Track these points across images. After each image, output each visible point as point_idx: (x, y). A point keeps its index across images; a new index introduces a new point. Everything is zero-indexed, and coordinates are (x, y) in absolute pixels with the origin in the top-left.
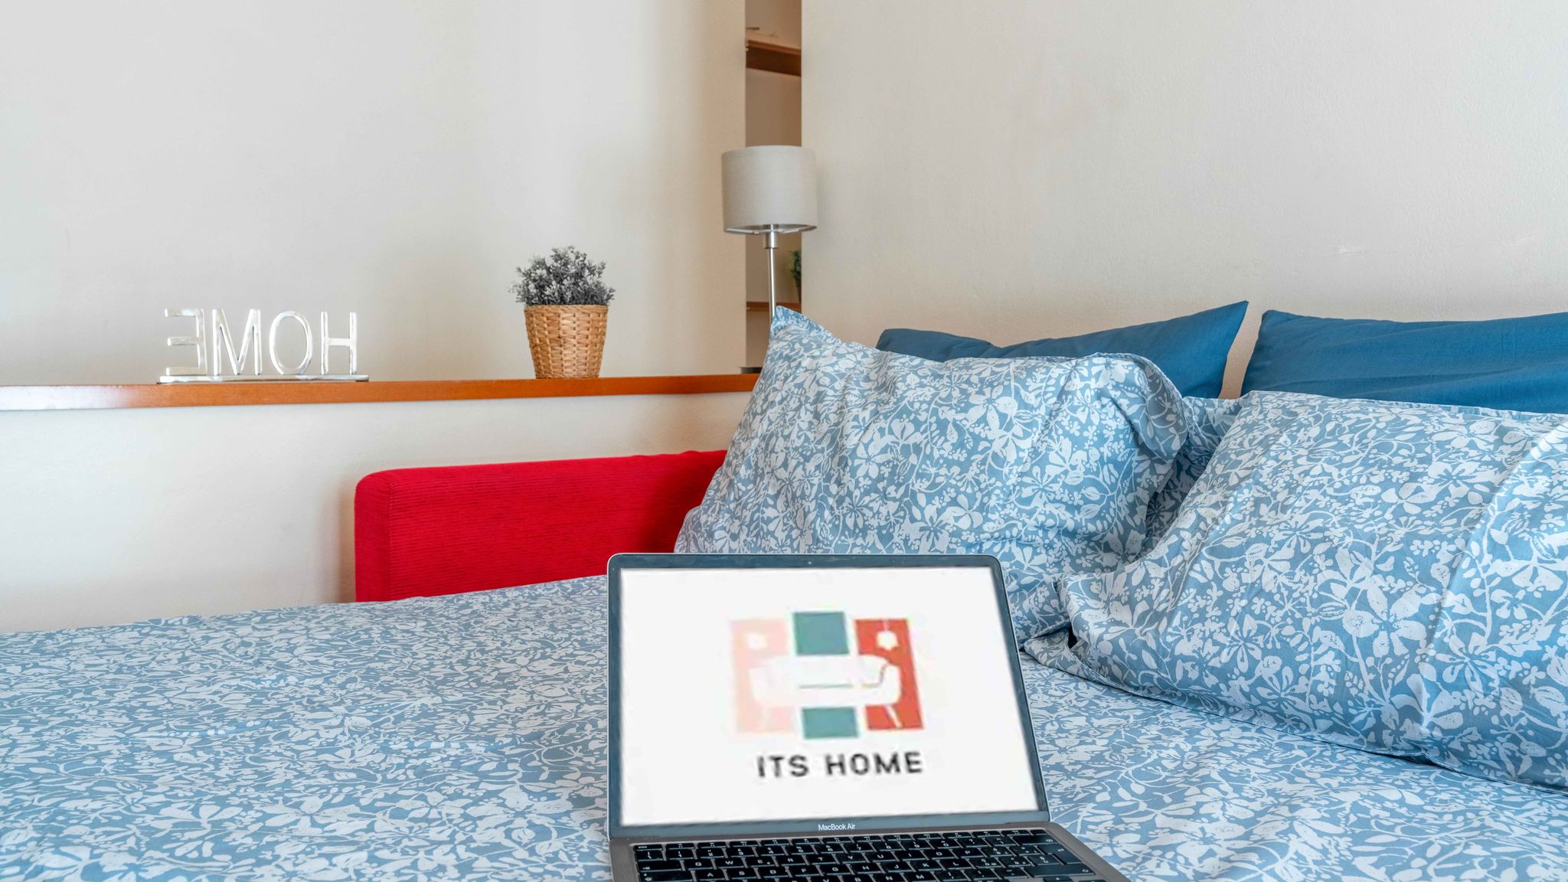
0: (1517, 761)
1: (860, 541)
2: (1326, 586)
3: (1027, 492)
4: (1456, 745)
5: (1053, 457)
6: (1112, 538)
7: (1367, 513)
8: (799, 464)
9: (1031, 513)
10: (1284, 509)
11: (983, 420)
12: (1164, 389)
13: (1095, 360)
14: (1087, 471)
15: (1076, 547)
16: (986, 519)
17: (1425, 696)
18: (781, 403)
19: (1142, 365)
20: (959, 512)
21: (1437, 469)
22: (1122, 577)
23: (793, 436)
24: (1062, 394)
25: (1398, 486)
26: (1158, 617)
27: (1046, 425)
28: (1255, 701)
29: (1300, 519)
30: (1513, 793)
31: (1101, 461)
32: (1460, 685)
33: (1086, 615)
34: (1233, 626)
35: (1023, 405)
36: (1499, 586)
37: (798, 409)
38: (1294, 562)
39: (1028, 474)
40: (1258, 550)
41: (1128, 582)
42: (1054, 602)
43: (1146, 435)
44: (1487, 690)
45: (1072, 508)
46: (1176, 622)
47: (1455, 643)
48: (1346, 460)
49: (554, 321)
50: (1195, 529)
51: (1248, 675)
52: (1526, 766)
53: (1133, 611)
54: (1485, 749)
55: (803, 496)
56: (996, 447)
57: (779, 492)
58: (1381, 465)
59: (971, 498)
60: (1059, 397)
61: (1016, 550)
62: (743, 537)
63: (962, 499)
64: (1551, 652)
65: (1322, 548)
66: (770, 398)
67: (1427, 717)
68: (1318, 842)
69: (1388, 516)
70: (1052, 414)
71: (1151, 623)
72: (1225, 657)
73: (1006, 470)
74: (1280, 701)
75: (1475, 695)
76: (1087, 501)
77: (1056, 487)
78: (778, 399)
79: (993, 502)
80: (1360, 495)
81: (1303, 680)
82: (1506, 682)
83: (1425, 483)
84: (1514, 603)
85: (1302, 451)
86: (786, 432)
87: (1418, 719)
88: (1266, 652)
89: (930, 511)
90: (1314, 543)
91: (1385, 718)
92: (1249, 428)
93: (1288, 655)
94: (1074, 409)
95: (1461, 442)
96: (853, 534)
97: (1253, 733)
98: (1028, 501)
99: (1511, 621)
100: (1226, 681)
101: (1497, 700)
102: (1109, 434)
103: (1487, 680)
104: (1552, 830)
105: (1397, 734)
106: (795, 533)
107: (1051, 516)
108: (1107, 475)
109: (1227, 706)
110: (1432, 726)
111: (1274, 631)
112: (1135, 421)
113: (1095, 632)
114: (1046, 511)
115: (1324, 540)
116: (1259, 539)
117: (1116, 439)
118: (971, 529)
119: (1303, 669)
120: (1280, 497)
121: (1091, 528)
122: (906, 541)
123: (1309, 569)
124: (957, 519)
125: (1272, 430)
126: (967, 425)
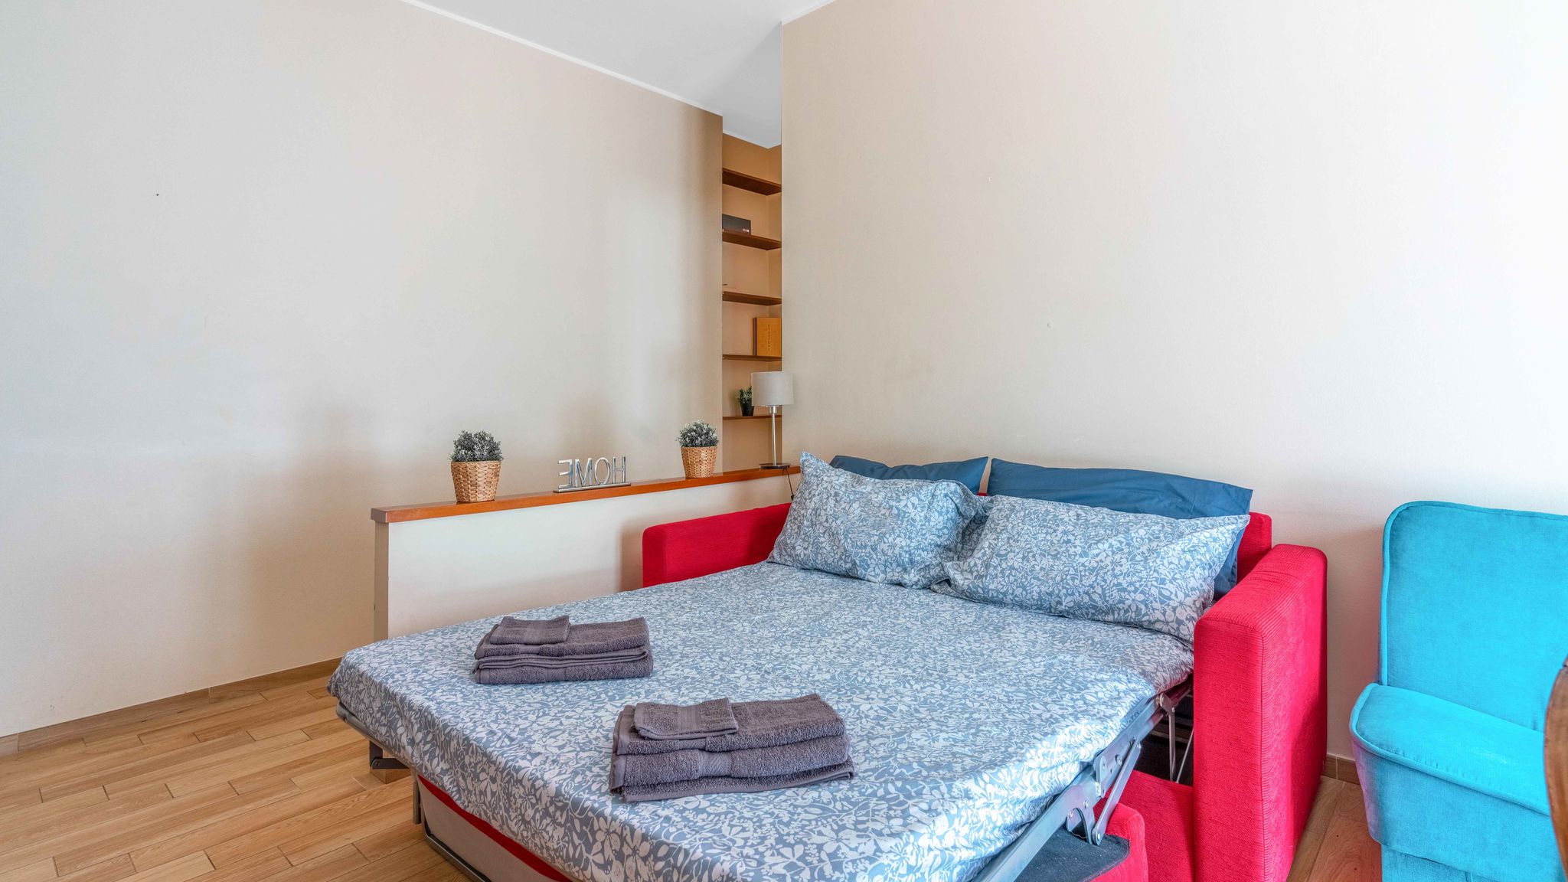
0: (1087, 614)
1: (864, 550)
2: (1033, 566)
3: (924, 532)
4: (1072, 611)
5: (932, 519)
6: (952, 546)
7: (1043, 543)
8: (833, 521)
9: (926, 539)
10: (1018, 541)
11: (906, 505)
12: (968, 494)
13: (944, 483)
14: (944, 524)
15: (940, 551)
16: (911, 542)
17: (1064, 597)
18: (818, 495)
19: (959, 485)
20: (901, 539)
21: (1061, 528)
22: (966, 564)
23: (828, 510)
24: (933, 496)
25: (1051, 534)
26: (982, 577)
27: (929, 507)
28: (1014, 602)
29: (1023, 545)
30: (1087, 623)
31: (948, 520)
32: (1073, 594)
33: (956, 576)
34: (1007, 579)
35: (920, 500)
36: (1082, 565)
37: (828, 498)
38: (1023, 559)
39: (924, 525)
40: (1011, 555)
41: (969, 565)
42: (942, 572)
43: (962, 510)
44: (1080, 595)
45: (939, 537)
46: (988, 578)
47: (1071, 582)
48: (1034, 524)
49: (698, 454)
50: (989, 547)
51: (1012, 594)
52: (1090, 616)
53: (972, 575)
54: (1079, 612)
55: (837, 533)
56: (912, 515)
57: (825, 532)
58: (1044, 526)
59: (905, 534)
60: (932, 497)
61: (922, 553)
62: (810, 549)
63: (902, 535)
64: (1095, 584)
65: (1031, 554)
66: (813, 492)
67: (1064, 604)
68: (1044, 639)
69: (1049, 544)
70: (931, 503)
71: (979, 579)
72: (1005, 589)
73: (916, 524)
74: (1022, 601)
75: (1077, 597)
76: (944, 534)
77: (934, 530)
78: (817, 493)
79: (913, 536)
80: (1040, 537)
81: (1029, 595)
82: (1084, 593)
83: (1058, 533)
84: (1085, 571)
85: (1019, 521)
86: (825, 508)
87: (1061, 604)
88: (1017, 587)
89: (891, 539)
90: (1029, 553)
91: (1052, 605)
92: (1000, 510)
93: (1024, 588)
94: (938, 502)
95: (1067, 519)
96: (861, 548)
97: (1014, 611)
98: (924, 535)
99: (1085, 576)
100: (1005, 596)
101: (1082, 598)
102: (950, 510)
103: (1079, 592)
104: (1098, 631)
105: (1056, 609)
106: (834, 548)
107: (932, 540)
108: (950, 524)
109: (1005, 603)
110: (1065, 606)
111: (1019, 580)
112: (958, 505)
113: (961, 582)
114: (931, 538)
115: (1031, 552)
116: (1011, 551)
117: (952, 512)
118: (906, 546)
119: (1029, 591)
120: (1016, 537)
121: (946, 543)
122: (882, 551)
123: (1028, 561)
124: (901, 542)
125: (1008, 512)
126: (900, 507)
